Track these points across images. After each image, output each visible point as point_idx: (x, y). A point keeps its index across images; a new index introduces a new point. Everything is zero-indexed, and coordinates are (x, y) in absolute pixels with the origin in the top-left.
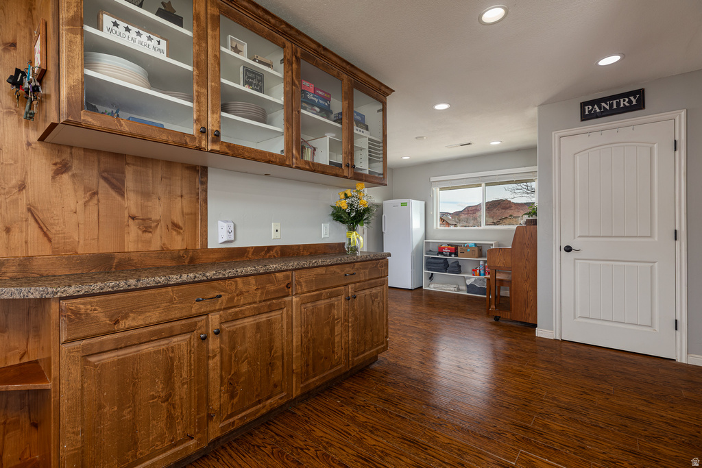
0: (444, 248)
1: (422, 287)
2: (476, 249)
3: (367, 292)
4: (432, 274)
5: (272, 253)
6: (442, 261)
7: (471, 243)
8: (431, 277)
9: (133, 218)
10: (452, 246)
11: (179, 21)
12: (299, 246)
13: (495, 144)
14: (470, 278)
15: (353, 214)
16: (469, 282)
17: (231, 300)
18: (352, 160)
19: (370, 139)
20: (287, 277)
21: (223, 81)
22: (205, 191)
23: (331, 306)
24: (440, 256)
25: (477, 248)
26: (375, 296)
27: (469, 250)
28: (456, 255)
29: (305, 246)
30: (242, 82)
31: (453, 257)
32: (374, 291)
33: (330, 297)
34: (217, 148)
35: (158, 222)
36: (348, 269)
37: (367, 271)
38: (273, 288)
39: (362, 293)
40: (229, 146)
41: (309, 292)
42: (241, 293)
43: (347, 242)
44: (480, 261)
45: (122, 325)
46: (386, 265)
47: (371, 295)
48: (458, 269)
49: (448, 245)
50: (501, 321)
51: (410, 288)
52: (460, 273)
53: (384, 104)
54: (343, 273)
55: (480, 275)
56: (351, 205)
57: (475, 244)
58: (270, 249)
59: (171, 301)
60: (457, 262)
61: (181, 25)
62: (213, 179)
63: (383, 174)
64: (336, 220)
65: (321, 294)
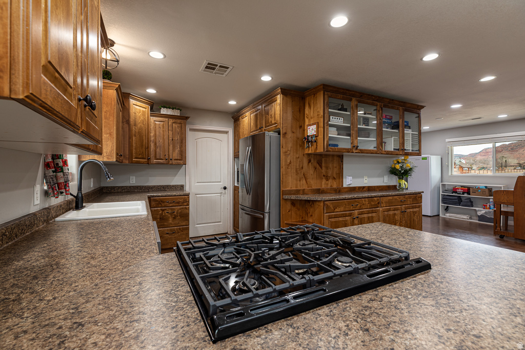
0: (458, 189)
1: (439, 215)
2: (487, 191)
3: (411, 210)
4: (448, 207)
5: (365, 189)
6: (456, 198)
7: (482, 186)
8: (447, 209)
9: (324, 176)
10: (464, 187)
11: (346, 110)
12: (375, 186)
13: (503, 116)
14: (481, 211)
15: (403, 171)
16: (479, 213)
17: (361, 206)
18: (404, 146)
19: (412, 134)
20: (378, 200)
21: (358, 126)
22: (343, 164)
23: (395, 214)
24: (454, 194)
25: (487, 189)
26: (414, 213)
27: (480, 191)
28: (469, 193)
29: (377, 186)
30: (362, 124)
31: (466, 195)
32: (415, 210)
33: (394, 210)
34: (357, 151)
35: (330, 177)
36: (402, 197)
37: (411, 200)
38: (373, 203)
39: (408, 210)
40: (360, 150)
41: (386, 207)
42: (363, 204)
43: (398, 185)
44: (489, 199)
45: (336, 210)
46: (421, 197)
47: (413, 212)
48: (470, 203)
49: (462, 187)
50: (505, 238)
51: (430, 215)
52: (472, 207)
53: (419, 114)
54: (400, 200)
55: (490, 209)
56: (402, 167)
57: (486, 187)
58: (364, 187)
59: (346, 205)
60: (469, 199)
61: (347, 111)
62: (345, 159)
63: (419, 150)
64: (392, 174)
65: (390, 208)
